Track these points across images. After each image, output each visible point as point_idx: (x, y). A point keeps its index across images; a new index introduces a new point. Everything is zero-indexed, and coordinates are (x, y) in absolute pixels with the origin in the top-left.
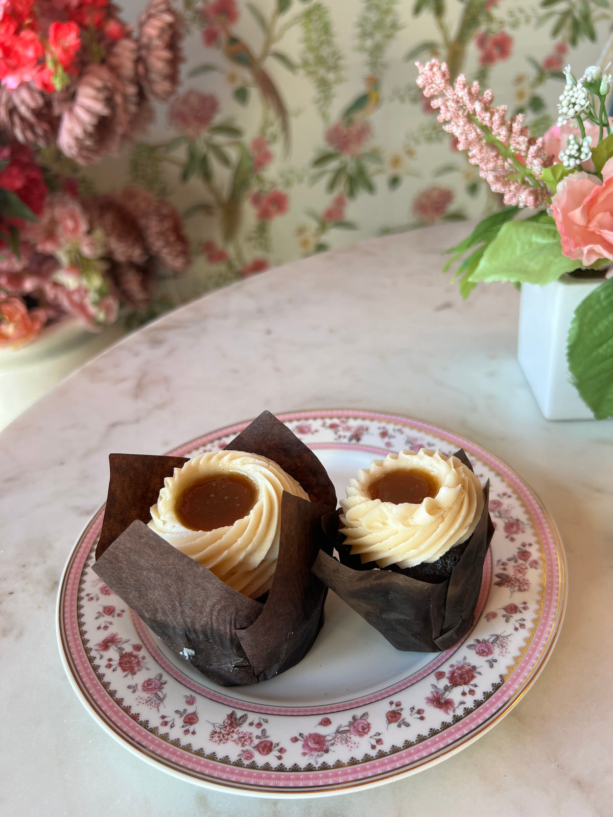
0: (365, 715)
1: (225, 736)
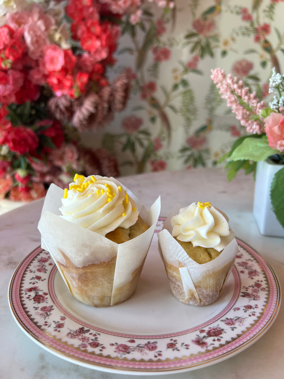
0: (156, 342)
1: (75, 336)
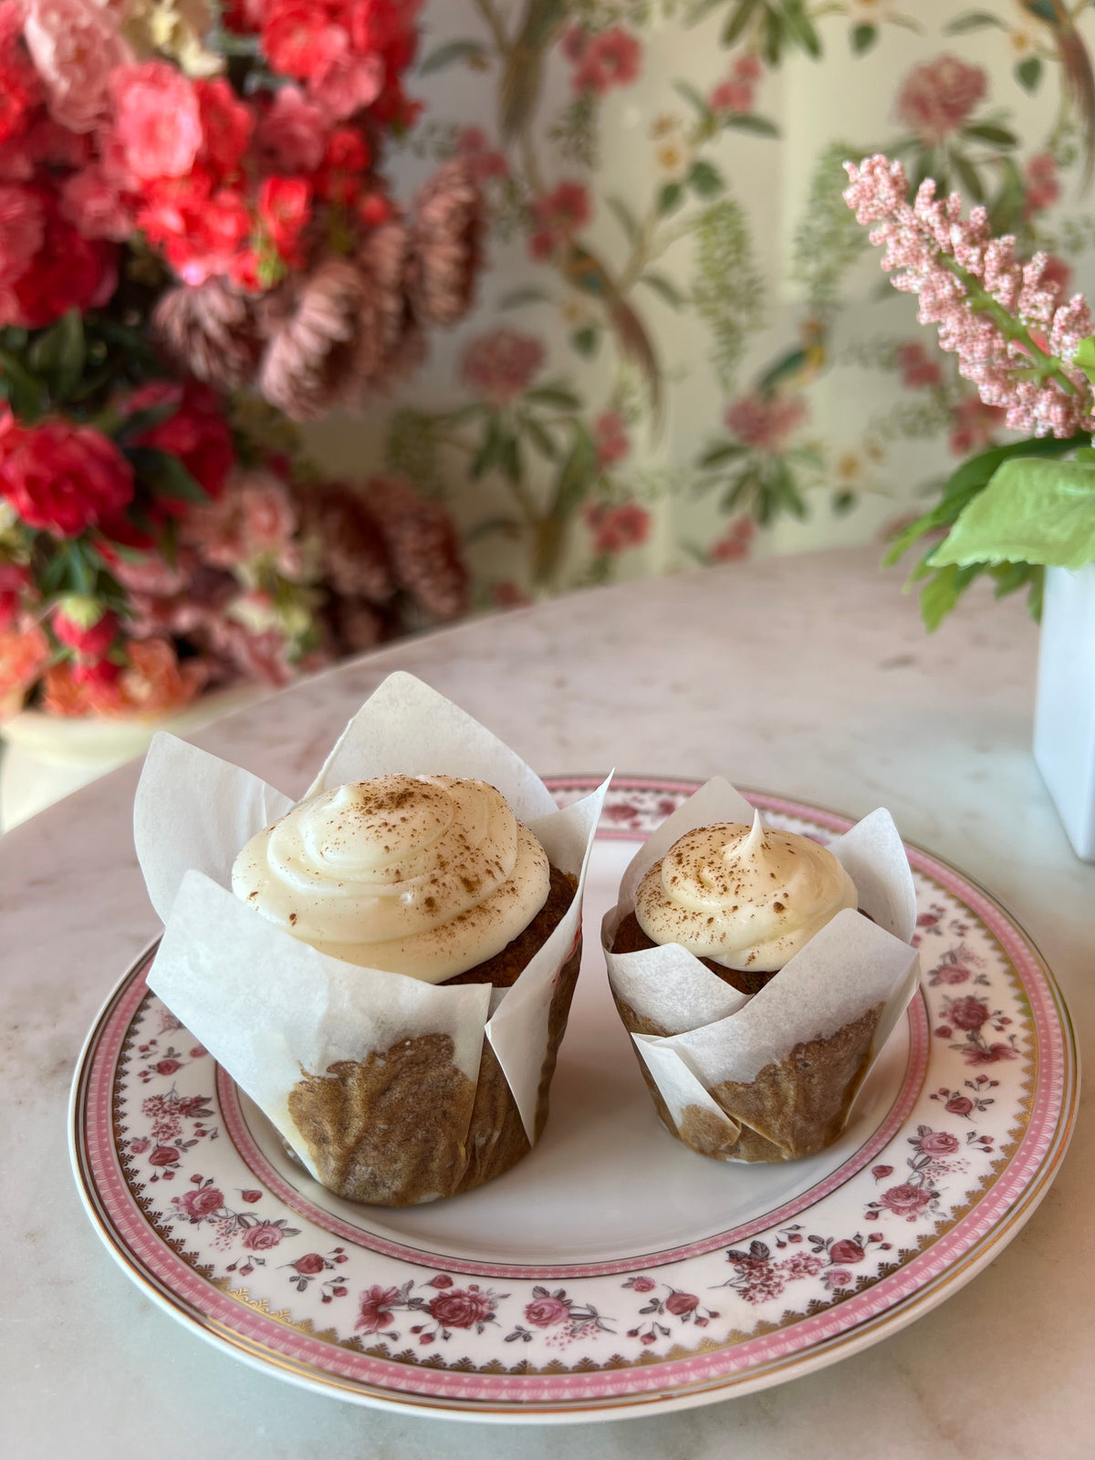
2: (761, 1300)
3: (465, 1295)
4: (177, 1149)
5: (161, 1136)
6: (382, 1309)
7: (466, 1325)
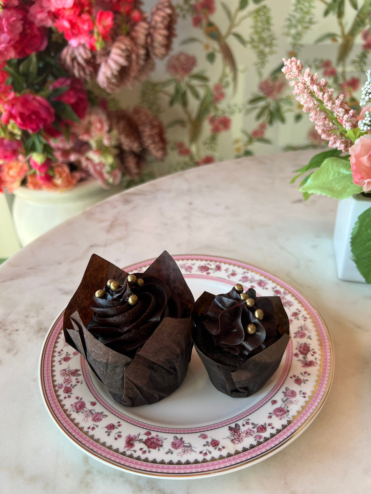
2: (237, 443)
3: (155, 438)
4: (71, 387)
5: (66, 383)
6: (131, 442)
7: (155, 448)
